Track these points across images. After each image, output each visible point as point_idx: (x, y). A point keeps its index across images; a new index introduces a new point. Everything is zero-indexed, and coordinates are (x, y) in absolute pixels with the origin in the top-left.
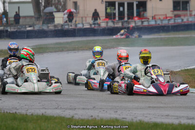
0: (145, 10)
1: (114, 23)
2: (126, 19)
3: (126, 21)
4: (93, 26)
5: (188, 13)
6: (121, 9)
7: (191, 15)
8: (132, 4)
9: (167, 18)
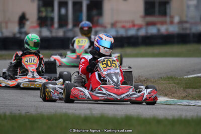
0: (100, 14)
1: (51, 32)
2: (70, 26)
3: (71, 30)
4: (18, 35)
5: (168, 19)
6: (63, 11)
7: (172, 23)
8: (81, 4)
9: (134, 26)
